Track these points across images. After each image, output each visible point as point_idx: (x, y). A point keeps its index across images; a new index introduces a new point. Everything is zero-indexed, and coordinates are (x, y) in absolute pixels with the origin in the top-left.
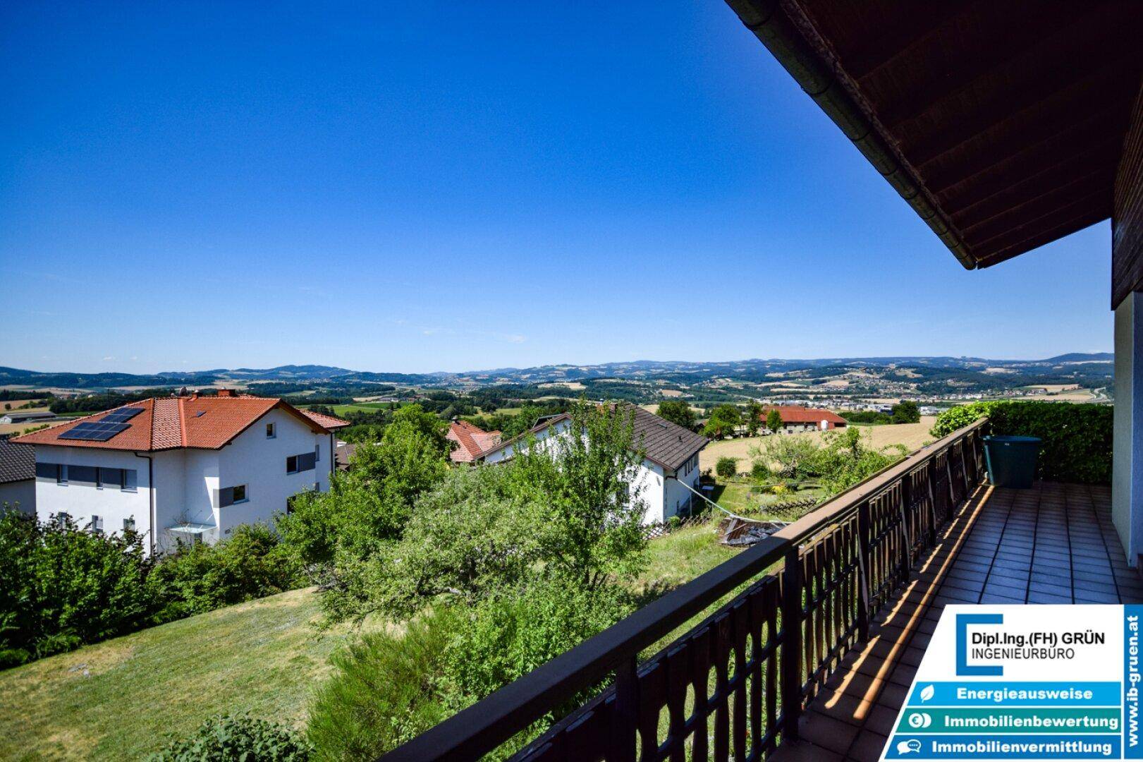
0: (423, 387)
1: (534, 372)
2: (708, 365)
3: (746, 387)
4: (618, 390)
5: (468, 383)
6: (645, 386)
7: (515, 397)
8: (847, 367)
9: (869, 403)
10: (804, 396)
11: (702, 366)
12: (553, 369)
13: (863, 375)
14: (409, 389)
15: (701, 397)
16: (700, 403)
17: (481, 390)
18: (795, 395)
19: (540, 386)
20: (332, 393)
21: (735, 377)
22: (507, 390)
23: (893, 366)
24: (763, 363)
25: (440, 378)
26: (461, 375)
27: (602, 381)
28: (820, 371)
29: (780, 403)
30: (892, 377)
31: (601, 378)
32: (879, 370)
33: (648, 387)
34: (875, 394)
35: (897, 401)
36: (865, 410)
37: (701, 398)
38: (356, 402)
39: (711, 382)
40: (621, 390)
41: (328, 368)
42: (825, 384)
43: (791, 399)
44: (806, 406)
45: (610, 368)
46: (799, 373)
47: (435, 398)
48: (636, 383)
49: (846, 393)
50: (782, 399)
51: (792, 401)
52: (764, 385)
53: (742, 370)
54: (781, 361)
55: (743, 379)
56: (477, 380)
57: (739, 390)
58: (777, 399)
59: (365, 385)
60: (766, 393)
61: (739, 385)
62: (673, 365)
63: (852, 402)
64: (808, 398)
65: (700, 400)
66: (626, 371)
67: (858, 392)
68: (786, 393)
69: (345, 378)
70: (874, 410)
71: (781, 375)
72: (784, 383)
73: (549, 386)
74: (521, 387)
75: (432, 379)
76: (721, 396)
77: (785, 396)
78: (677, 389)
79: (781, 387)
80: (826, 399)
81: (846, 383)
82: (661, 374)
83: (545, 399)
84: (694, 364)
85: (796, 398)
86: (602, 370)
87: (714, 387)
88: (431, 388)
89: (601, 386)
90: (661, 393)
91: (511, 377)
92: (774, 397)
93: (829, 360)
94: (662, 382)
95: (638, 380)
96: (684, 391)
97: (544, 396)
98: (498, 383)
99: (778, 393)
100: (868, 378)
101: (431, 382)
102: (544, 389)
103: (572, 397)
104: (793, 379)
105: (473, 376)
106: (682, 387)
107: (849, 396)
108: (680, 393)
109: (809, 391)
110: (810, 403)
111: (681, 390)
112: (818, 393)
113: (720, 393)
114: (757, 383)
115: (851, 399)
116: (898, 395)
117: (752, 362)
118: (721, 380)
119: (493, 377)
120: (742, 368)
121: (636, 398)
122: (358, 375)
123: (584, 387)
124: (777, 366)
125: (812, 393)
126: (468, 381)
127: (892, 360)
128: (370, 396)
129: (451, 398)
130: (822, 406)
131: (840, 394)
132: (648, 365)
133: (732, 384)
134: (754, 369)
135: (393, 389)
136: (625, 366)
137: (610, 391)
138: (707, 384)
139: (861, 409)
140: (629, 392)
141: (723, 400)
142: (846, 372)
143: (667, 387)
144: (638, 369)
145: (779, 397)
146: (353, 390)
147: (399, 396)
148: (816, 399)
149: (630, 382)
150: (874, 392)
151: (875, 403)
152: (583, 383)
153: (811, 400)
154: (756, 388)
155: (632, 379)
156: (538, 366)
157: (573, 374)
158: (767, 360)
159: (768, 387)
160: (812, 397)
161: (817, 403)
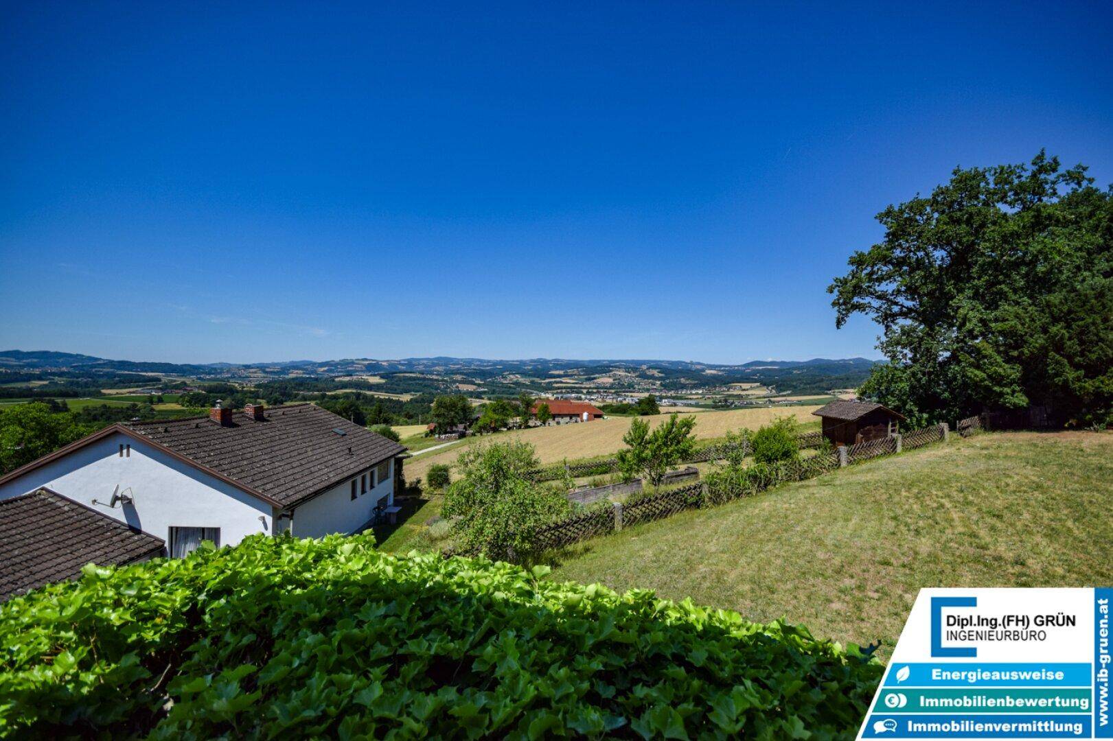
0: (200, 378)
1: (332, 365)
2: (501, 362)
3: (532, 382)
4: (416, 384)
5: (255, 375)
6: (443, 380)
7: (309, 390)
8: (612, 367)
9: (627, 396)
10: (578, 390)
11: (495, 363)
12: (352, 363)
13: (623, 374)
14: (180, 380)
15: (494, 390)
16: (492, 396)
17: (270, 382)
18: (572, 390)
19: (337, 379)
20: (72, 383)
21: (524, 374)
22: (300, 383)
23: (644, 367)
24: (546, 362)
25: (222, 369)
26: (247, 367)
27: (402, 375)
28: (592, 370)
29: (560, 396)
30: (643, 376)
31: (400, 373)
32: (635, 370)
33: (446, 381)
34: (631, 389)
35: (646, 395)
36: (624, 402)
37: (493, 392)
38: (105, 394)
39: (503, 378)
40: (421, 384)
41: (70, 356)
42: (595, 381)
43: (568, 393)
44: (580, 399)
45: (410, 363)
46: (575, 371)
47: (210, 390)
48: (435, 377)
49: (611, 388)
50: (561, 393)
51: (569, 395)
52: (547, 381)
53: (530, 368)
54: (562, 361)
55: (530, 376)
56: (267, 372)
57: (527, 385)
58: (557, 393)
59: (120, 376)
60: (548, 388)
61: (527, 381)
62: (470, 361)
63: (615, 396)
64: (582, 393)
65: (493, 393)
66: (426, 366)
67: (621, 388)
68: (565, 388)
69: (93, 366)
70: (631, 402)
71: (561, 372)
72: (564, 380)
73: (347, 379)
74: (316, 379)
75: (211, 370)
76: (511, 390)
77: (564, 391)
78: (473, 383)
79: (562, 382)
80: (596, 393)
81: (611, 380)
82: (458, 369)
83: (340, 392)
84: (489, 361)
85: (572, 392)
86: (403, 365)
87: (505, 382)
88: (209, 380)
89: (400, 379)
90: (457, 387)
91: (304, 369)
92: (555, 391)
93: (599, 361)
94: (459, 377)
95: (436, 375)
96: (479, 385)
97: (341, 389)
98: (291, 376)
99: (559, 388)
100: (627, 377)
101: (209, 374)
102: (341, 382)
103: (371, 390)
104: (571, 376)
105: (262, 368)
106: (477, 382)
107: (613, 391)
108: (475, 387)
109: (583, 386)
110: (583, 397)
111: (475, 384)
112: (590, 388)
113: (510, 387)
114: (541, 379)
115: (615, 393)
116: (648, 390)
117: (539, 361)
118: (512, 376)
119: (285, 369)
120: (530, 365)
121: (434, 391)
122: (111, 363)
123: (383, 381)
124: (558, 365)
125: (585, 388)
126: (255, 372)
127: (644, 362)
128: (126, 387)
129: (232, 391)
130: (592, 399)
131: (606, 389)
132: (446, 361)
133: (521, 380)
134: (540, 367)
135: (158, 380)
136: (425, 362)
137: (409, 384)
138: (499, 379)
139: (621, 402)
140: (429, 386)
141: (513, 394)
142: (611, 371)
143: (462, 382)
144: (438, 365)
145: (559, 391)
146: (101, 380)
147: (166, 388)
148: (588, 393)
149: (429, 376)
150: (631, 387)
151: (631, 396)
152: (382, 377)
153: (584, 394)
154: (541, 383)
155: (432, 373)
156: (337, 359)
157: (373, 368)
158: (550, 359)
159: (550, 382)
160: (585, 391)
161: (588, 397)
